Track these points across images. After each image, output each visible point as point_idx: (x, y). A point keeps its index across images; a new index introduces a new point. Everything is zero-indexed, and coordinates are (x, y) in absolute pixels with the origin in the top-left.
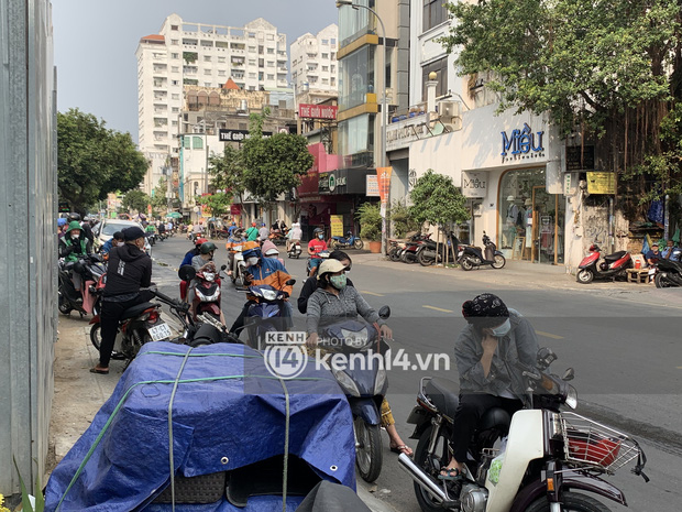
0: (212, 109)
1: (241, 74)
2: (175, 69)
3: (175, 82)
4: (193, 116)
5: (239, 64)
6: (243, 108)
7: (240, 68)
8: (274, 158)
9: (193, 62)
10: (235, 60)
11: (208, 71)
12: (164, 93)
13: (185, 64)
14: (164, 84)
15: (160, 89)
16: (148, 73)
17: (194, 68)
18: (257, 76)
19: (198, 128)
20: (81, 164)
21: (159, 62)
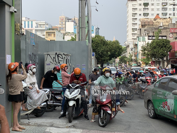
0: (150, 26)
1: (166, 9)
2: (140, 10)
3: (140, 15)
4: (143, 29)
5: (165, 5)
6: (161, 25)
7: (165, 7)
8: (159, 47)
9: (147, 6)
10: (164, 4)
11: (153, 9)
12: (136, 19)
13: (144, 7)
14: (136, 15)
15: (134, 18)
16: (131, 12)
17: (147, 8)
18: (172, 9)
19: (144, 34)
20: (101, 52)
21: (134, 8)
